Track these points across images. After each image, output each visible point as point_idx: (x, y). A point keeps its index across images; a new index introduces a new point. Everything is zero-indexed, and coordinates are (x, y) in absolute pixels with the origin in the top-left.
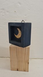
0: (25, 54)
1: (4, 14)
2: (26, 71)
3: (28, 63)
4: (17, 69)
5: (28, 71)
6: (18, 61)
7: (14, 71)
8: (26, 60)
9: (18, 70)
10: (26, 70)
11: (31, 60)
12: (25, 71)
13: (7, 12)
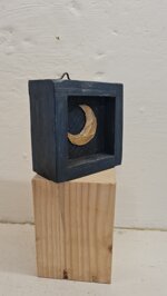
0: (97, 210)
1: (11, 48)
2: (101, 280)
3: (110, 249)
4: (65, 273)
5: (108, 282)
6: (67, 239)
7: (53, 278)
8: (100, 237)
9: (66, 278)
10: (100, 276)
11: (120, 233)
12: (95, 279)
13: (27, 40)
